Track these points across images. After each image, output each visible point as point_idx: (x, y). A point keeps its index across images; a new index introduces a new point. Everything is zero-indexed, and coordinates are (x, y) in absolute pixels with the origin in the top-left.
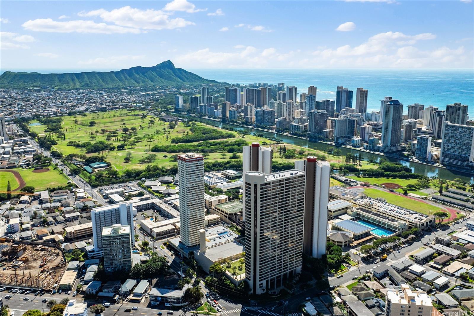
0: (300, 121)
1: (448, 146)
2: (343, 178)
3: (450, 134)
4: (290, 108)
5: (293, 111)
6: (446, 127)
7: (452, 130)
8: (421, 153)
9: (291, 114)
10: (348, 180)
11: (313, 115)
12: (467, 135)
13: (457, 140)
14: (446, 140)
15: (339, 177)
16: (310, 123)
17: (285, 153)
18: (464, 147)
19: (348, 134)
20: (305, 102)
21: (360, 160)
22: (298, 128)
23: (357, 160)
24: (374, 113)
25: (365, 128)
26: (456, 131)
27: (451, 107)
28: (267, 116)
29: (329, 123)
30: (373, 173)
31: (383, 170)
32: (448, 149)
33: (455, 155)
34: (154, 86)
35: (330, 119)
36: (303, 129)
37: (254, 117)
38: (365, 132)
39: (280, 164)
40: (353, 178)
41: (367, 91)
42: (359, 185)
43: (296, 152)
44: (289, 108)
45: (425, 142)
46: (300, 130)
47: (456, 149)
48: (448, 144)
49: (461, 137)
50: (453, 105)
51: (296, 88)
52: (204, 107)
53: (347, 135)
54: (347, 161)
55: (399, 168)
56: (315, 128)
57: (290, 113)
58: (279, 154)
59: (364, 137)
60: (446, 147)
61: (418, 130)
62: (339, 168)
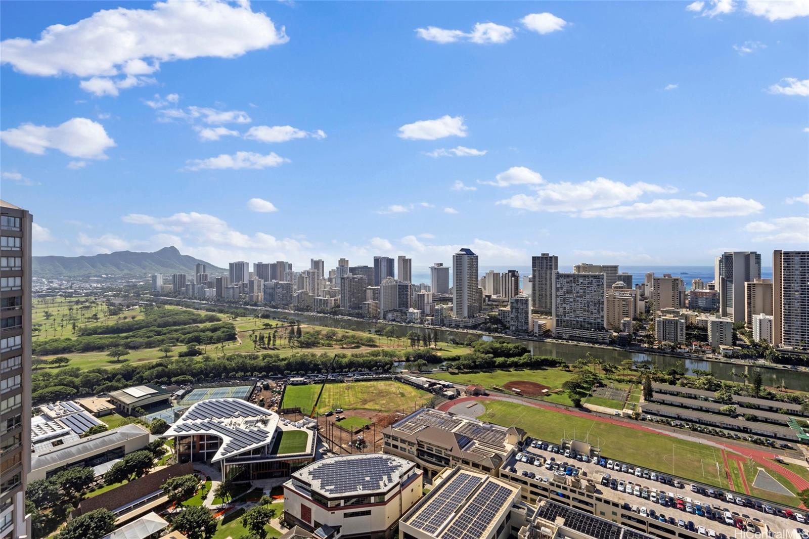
0: (328, 293)
1: (565, 308)
2: (423, 380)
3: (565, 289)
4: (314, 281)
5: (318, 285)
6: (558, 278)
7: (567, 282)
8: (519, 324)
9: (316, 289)
10: (435, 384)
11: (347, 282)
12: (594, 287)
13: (577, 297)
14: (559, 299)
15: (413, 379)
16: (343, 298)
17: (300, 337)
18: (592, 307)
19: (399, 307)
20: (335, 278)
21: (436, 341)
22: (326, 302)
23: (430, 341)
24: (423, 284)
25: (424, 295)
26: (575, 283)
27: (538, 258)
28: (280, 290)
29: (369, 294)
30: (474, 362)
31: (491, 355)
32: (565, 314)
33: (577, 322)
34: (145, 274)
35: (370, 289)
36: (333, 304)
37: (261, 295)
38: (424, 302)
39: (283, 360)
40: (439, 376)
41: (410, 260)
42: (463, 396)
43: (320, 336)
44: (313, 279)
45: (524, 306)
46: (329, 305)
47: (578, 312)
48: (564, 305)
49: (584, 292)
50: (540, 255)
51: (323, 262)
52: (191, 287)
53: (398, 309)
54: (413, 345)
55: (510, 349)
56: (350, 301)
57: (314, 287)
58: (287, 340)
59: (424, 308)
60: (561, 310)
61: (487, 299)
62: (404, 359)
